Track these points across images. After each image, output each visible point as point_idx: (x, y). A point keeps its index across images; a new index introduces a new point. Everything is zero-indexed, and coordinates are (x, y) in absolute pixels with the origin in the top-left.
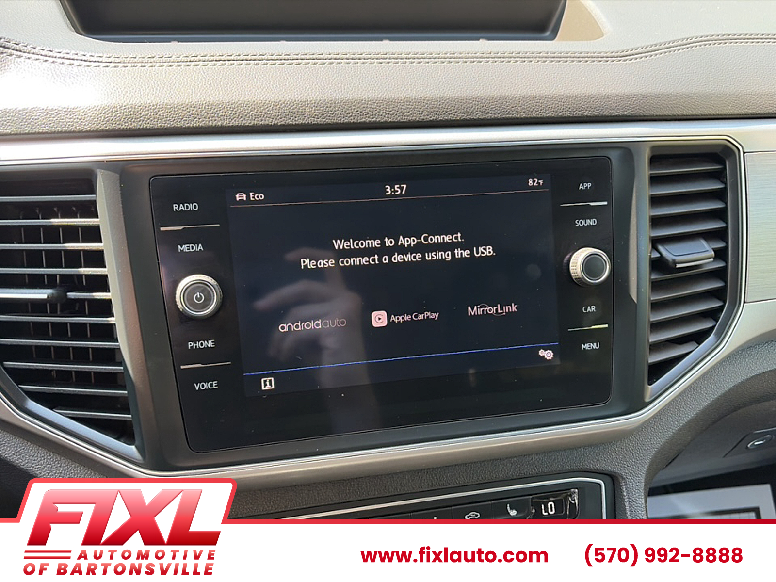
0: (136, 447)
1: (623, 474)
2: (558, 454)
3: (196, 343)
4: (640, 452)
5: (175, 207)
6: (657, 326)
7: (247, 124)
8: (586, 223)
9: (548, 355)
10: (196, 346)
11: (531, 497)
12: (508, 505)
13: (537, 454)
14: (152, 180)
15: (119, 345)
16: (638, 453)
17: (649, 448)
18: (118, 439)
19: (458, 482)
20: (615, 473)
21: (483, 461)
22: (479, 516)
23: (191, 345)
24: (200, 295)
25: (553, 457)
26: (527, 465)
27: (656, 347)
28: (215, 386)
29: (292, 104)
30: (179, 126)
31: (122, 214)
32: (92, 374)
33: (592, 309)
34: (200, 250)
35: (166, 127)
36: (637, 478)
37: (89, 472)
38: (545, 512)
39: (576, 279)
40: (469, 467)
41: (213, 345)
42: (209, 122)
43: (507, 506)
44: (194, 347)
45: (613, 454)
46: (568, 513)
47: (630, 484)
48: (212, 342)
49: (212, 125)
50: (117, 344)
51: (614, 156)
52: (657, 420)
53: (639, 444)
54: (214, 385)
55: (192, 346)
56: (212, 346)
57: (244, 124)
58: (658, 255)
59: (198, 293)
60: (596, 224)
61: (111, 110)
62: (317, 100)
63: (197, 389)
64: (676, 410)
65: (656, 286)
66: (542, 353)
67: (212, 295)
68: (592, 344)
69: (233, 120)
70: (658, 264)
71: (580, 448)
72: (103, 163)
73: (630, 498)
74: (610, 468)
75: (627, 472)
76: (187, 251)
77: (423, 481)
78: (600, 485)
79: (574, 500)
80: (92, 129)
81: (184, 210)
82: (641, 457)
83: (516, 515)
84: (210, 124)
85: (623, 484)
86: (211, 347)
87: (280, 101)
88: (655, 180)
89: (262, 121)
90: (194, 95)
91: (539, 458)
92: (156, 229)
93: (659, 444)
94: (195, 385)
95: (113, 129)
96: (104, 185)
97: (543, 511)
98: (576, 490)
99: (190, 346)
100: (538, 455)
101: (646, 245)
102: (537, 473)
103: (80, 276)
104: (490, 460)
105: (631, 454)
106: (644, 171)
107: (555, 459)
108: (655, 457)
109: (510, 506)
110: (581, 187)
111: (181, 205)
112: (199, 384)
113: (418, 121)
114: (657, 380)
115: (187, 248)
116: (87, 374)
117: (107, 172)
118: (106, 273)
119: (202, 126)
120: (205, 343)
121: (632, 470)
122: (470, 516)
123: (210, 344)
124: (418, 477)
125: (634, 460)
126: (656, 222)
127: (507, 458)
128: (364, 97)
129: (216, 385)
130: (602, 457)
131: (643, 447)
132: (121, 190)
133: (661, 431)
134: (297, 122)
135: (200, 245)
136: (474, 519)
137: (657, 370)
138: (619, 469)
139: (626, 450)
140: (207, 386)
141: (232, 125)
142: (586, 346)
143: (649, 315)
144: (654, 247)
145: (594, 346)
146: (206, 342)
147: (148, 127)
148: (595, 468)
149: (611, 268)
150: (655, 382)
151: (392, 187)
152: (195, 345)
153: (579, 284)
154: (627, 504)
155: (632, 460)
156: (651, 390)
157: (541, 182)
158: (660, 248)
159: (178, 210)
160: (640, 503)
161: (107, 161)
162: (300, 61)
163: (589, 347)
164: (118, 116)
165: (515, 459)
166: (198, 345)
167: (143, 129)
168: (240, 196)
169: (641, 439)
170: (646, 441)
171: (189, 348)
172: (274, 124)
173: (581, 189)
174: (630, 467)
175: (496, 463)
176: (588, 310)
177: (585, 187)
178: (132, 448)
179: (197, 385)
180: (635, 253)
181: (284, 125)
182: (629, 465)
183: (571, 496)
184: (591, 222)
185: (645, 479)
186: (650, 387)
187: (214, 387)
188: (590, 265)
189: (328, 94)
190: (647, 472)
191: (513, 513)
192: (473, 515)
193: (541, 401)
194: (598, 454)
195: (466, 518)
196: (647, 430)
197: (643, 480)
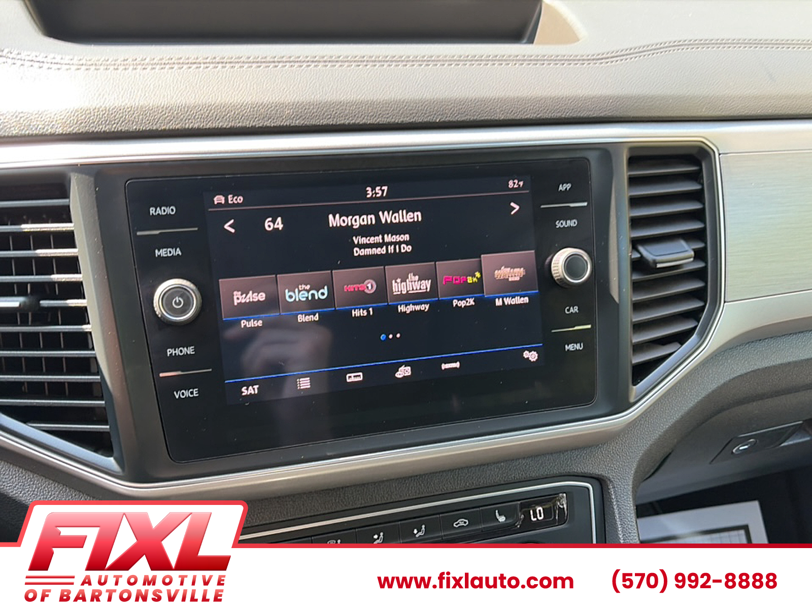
0: (115, 459)
1: (611, 477)
2: (545, 458)
3: (175, 350)
4: (627, 455)
5: (152, 211)
6: (638, 327)
7: (224, 126)
8: (566, 224)
9: (532, 356)
10: (175, 354)
11: (519, 502)
12: (497, 511)
13: (524, 458)
14: (128, 182)
15: (95, 354)
16: (625, 455)
17: (635, 450)
18: (96, 451)
19: (445, 489)
20: (603, 476)
21: (471, 467)
22: (467, 523)
23: (170, 351)
24: (179, 301)
25: (540, 462)
26: (515, 470)
27: (639, 348)
28: (196, 394)
29: (269, 106)
30: (154, 128)
31: (97, 218)
32: (66, 384)
33: (575, 310)
34: (178, 255)
35: (141, 130)
36: (625, 481)
38: (534, 517)
39: (558, 279)
40: (457, 473)
41: (192, 352)
42: (185, 125)
43: (495, 513)
44: (173, 354)
45: (600, 457)
46: (557, 518)
47: (618, 486)
48: (192, 349)
49: (188, 128)
50: (93, 352)
51: (593, 157)
52: (643, 422)
53: (625, 447)
54: (195, 393)
55: (171, 353)
56: (192, 353)
57: (221, 126)
58: (639, 256)
59: (177, 298)
60: (576, 225)
61: (84, 112)
62: (295, 102)
63: (177, 397)
64: (661, 412)
65: (637, 286)
66: (526, 354)
67: (192, 301)
68: (575, 345)
69: (210, 122)
70: (639, 265)
71: (567, 451)
72: (76, 166)
73: (618, 501)
74: (597, 471)
75: (614, 474)
76: (164, 256)
77: (410, 489)
78: (588, 489)
79: (563, 505)
80: (64, 133)
81: (160, 214)
82: (628, 459)
83: (505, 521)
84: (187, 126)
85: (611, 487)
86: (190, 354)
87: (257, 103)
88: (634, 181)
89: (239, 122)
90: (169, 97)
91: (526, 462)
92: (132, 232)
93: (645, 446)
94: (175, 393)
95: (86, 132)
96: (78, 188)
97: (532, 517)
98: (565, 495)
99: (169, 353)
100: (525, 460)
101: (626, 246)
102: (525, 478)
103: (52, 284)
104: (478, 466)
105: (619, 457)
106: (623, 172)
107: (542, 464)
108: (642, 459)
109: (498, 512)
110: (561, 188)
111: (158, 209)
112: (179, 392)
113: (397, 123)
114: (641, 381)
115: (164, 253)
116: (61, 384)
117: (80, 176)
118: (81, 280)
119: (178, 129)
120: (185, 350)
121: (619, 473)
122: (459, 523)
123: (190, 351)
124: (405, 485)
125: (621, 463)
126: (636, 223)
127: (494, 463)
128: (342, 99)
129: (197, 392)
130: (588, 460)
131: (629, 449)
132: (96, 193)
133: (647, 433)
134: (275, 125)
135: (178, 249)
136: (463, 526)
137: (641, 371)
138: (606, 472)
139: (613, 453)
140: (187, 394)
141: (209, 128)
142: (570, 347)
143: (631, 317)
144: (635, 248)
145: (578, 347)
146: (185, 349)
147: (123, 130)
148: (583, 472)
149: (593, 268)
150: (639, 383)
151: (373, 189)
152: (174, 352)
153: (562, 285)
154: (615, 507)
155: (619, 462)
156: (636, 390)
157: (521, 183)
158: (641, 249)
159: (154, 214)
160: (629, 505)
161: (81, 165)
162: (277, 64)
163: (573, 348)
164: (91, 118)
165: (502, 464)
166: (177, 352)
167: (117, 132)
168: (219, 199)
169: (627, 442)
170: (633, 443)
171: (168, 355)
172: (252, 126)
173: (561, 190)
174: (618, 470)
175: (483, 469)
176: (571, 311)
177: (564, 188)
178: (110, 461)
179: (177, 393)
180: (616, 254)
181: (261, 127)
182: (616, 468)
183: (559, 501)
184: (572, 223)
185: (633, 482)
186: (634, 387)
187: (195, 395)
188: (572, 265)
189: (306, 97)
190: (634, 474)
191: (502, 519)
192: (462, 522)
193: (527, 402)
194: (585, 458)
195: (455, 525)
196: (634, 432)
197: (631, 483)
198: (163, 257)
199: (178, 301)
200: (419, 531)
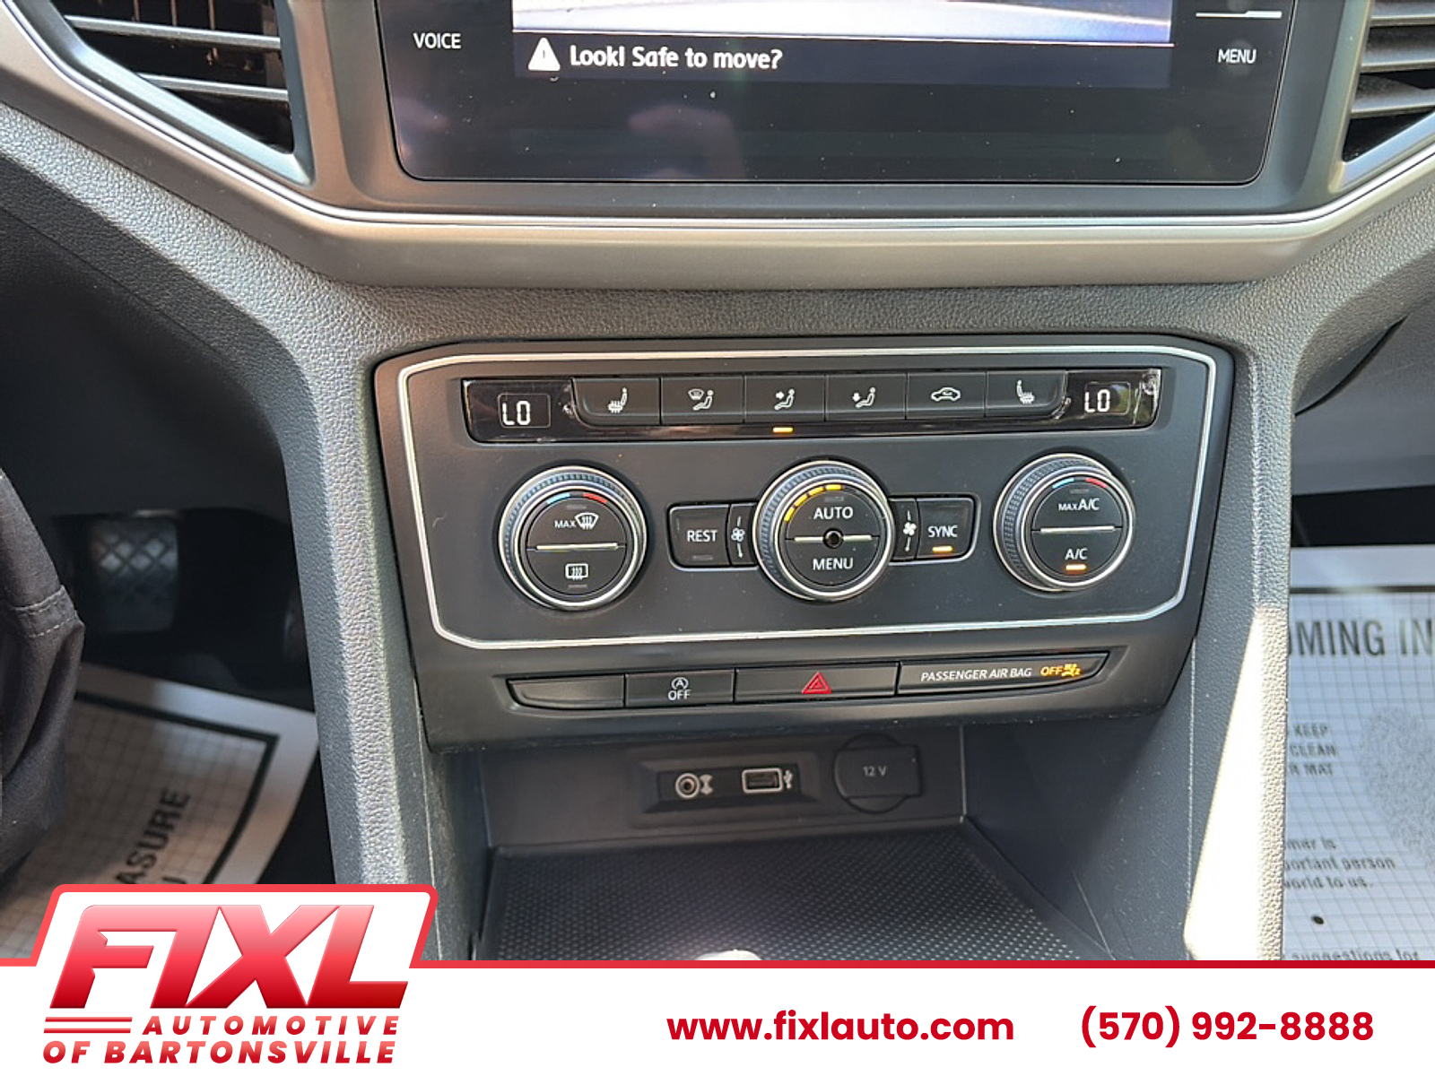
0: (296, 157)
1: (1258, 348)
4: (1297, 311)
11: (1067, 372)
12: (1020, 382)
13: (1091, 287)
16: (1294, 312)
17: (1317, 305)
18: (262, 142)
20: (1242, 343)
21: (982, 289)
22: (958, 397)
25: (1123, 299)
36: (1285, 361)
37: (205, 221)
38: (1090, 407)
40: (952, 298)
43: (1016, 384)
45: (1243, 308)
46: (1135, 413)
47: (1268, 368)
52: (1343, 252)
53: (1298, 296)
73: (1263, 396)
74: (1232, 336)
75: (1264, 345)
77: (858, 315)
78: (1207, 364)
79: (1152, 389)
82: (1298, 320)
83: (1033, 402)
85: (1255, 368)
91: (1092, 296)
93: (1339, 299)
97: (1087, 405)
98: (1159, 371)
100: (1093, 291)
102: (1085, 326)
105: (1280, 313)
107: (1124, 304)
108: (1327, 324)
109: (1022, 385)
114: (1361, 154)
121: (1275, 343)
122: (941, 395)
124: (847, 307)
125: (1282, 325)
130: (1219, 310)
131: (1304, 301)
133: (1347, 275)
136: (950, 400)
138: (1251, 338)
139: (1271, 303)
142: (1228, 56)
148: (1203, 330)
154: (1255, 407)
155: (1279, 323)
160: (1282, 407)
163: (1234, 58)
169: (1304, 286)
170: (1314, 290)
174: (1274, 336)
175: (1006, 297)
182: (1271, 333)
183: (1146, 380)
186: (1344, 163)
190: (1305, 351)
191: (1027, 399)
192: (946, 393)
193: (1118, 160)
194: (1213, 304)
195: (933, 398)
196: (1320, 270)
197: (1295, 366)
200: (863, 397)
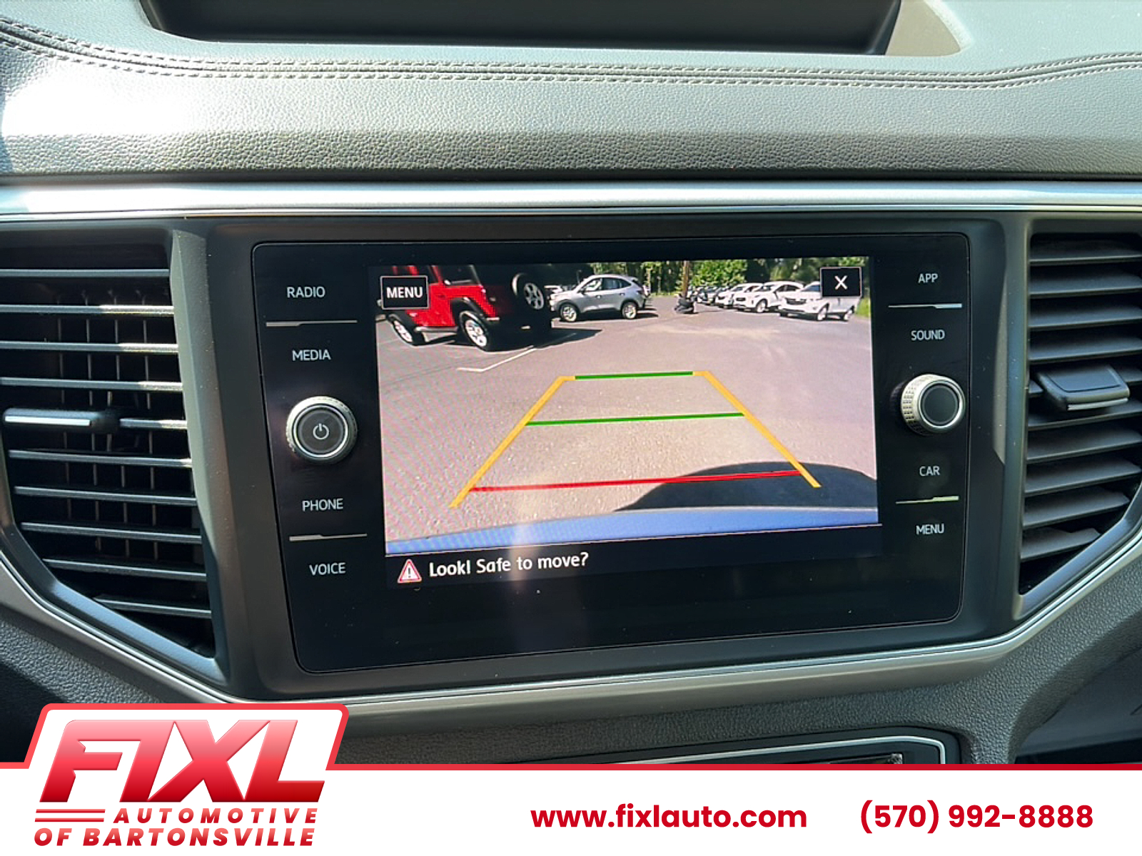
0: (217, 660)
1: (975, 732)
2: (873, 698)
3: (314, 503)
4: (1002, 699)
5: (290, 291)
6: (1034, 502)
7: (405, 167)
8: (928, 336)
10: (314, 507)
13: (840, 697)
14: (255, 248)
15: (196, 502)
16: (1000, 700)
17: (1017, 693)
18: (189, 647)
19: (714, 736)
20: (963, 730)
21: (756, 705)
23: (306, 504)
24: (323, 428)
25: (866, 702)
26: (824, 713)
27: (1032, 535)
28: (342, 570)
29: (475, 138)
30: (299, 166)
31: (207, 299)
32: (156, 544)
33: (935, 471)
34: (326, 358)
35: (280, 168)
36: (998, 741)
37: (145, 697)
39: (910, 422)
40: (733, 713)
41: (340, 506)
42: (346, 162)
44: (312, 509)
45: (959, 701)
47: (987, 748)
48: (339, 502)
49: (350, 168)
50: (194, 499)
51: (974, 232)
52: (1030, 649)
53: (1001, 687)
54: (340, 568)
55: (307, 506)
56: (338, 508)
57: (400, 166)
58: (1039, 390)
59: (320, 425)
60: (943, 337)
61: (197, 140)
62: (513, 133)
63: (314, 573)
64: (1061, 636)
65: (1034, 438)
67: (342, 429)
68: (932, 526)
69: (384, 160)
70: (1040, 405)
71: (908, 689)
72: (181, 220)
74: (954, 722)
75: (981, 730)
76: (305, 359)
77: (660, 732)
78: (938, 748)
80: (167, 169)
81: (303, 296)
82: (1005, 707)
84: (348, 165)
85: (975, 748)
86: (337, 510)
87: (456, 133)
88: (1037, 273)
89: (427, 162)
90: (324, 120)
91: (842, 703)
92: (259, 322)
93: (1033, 687)
94: (311, 567)
95: (199, 169)
96: (182, 253)
98: (901, 756)
99: (304, 506)
100: (842, 699)
101: (1021, 375)
102: (839, 727)
103: (142, 394)
104: (767, 704)
105: (989, 703)
106: (1021, 258)
107: (868, 706)
108: (1026, 708)
110: (921, 278)
111: (299, 289)
112: (316, 566)
113: (669, 170)
114: (1033, 586)
115: (305, 355)
116: (148, 544)
117: (186, 234)
118: (181, 390)
119: (335, 168)
120: (328, 503)
121: (989, 728)
123: (336, 504)
124: (652, 726)
125: (992, 712)
126: (1038, 338)
127: (792, 702)
128: (586, 130)
129: (343, 568)
130: (941, 705)
131: (1007, 691)
132: (207, 263)
133: (1037, 667)
134: (481, 167)
135: (326, 351)
137: (1034, 571)
138: (969, 725)
139: (981, 695)
140: (329, 569)
141: (382, 169)
142: (923, 529)
143: (1023, 484)
144: (1034, 378)
145: (936, 529)
146: (330, 501)
147: (253, 168)
148: (930, 720)
149: (966, 410)
150: (1030, 589)
152: (312, 505)
153: (914, 429)
155: (990, 711)
156: (1024, 600)
158: (1044, 379)
159: (294, 296)
161: (187, 218)
162: (489, 74)
163: (929, 531)
164: (208, 149)
165: (806, 703)
166: (318, 505)
167: (245, 169)
169: (1005, 679)
170: (1013, 682)
171: (304, 509)
172: (446, 168)
173: (922, 282)
174: (987, 722)
175: (775, 709)
176: (928, 473)
177: (927, 279)
178: (210, 662)
179: (314, 568)
180: (1004, 385)
181: (460, 170)
182: (985, 719)
183: (891, 763)
184: (937, 335)
185: (1010, 743)
186: (1021, 596)
187: (340, 572)
188: (931, 399)
189: (530, 126)
190: (1013, 731)
193: (850, 612)
194: (936, 700)
196: (1015, 665)
197: (1007, 745)
198: (304, 361)
199: (321, 429)
